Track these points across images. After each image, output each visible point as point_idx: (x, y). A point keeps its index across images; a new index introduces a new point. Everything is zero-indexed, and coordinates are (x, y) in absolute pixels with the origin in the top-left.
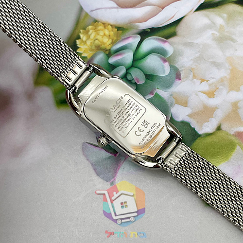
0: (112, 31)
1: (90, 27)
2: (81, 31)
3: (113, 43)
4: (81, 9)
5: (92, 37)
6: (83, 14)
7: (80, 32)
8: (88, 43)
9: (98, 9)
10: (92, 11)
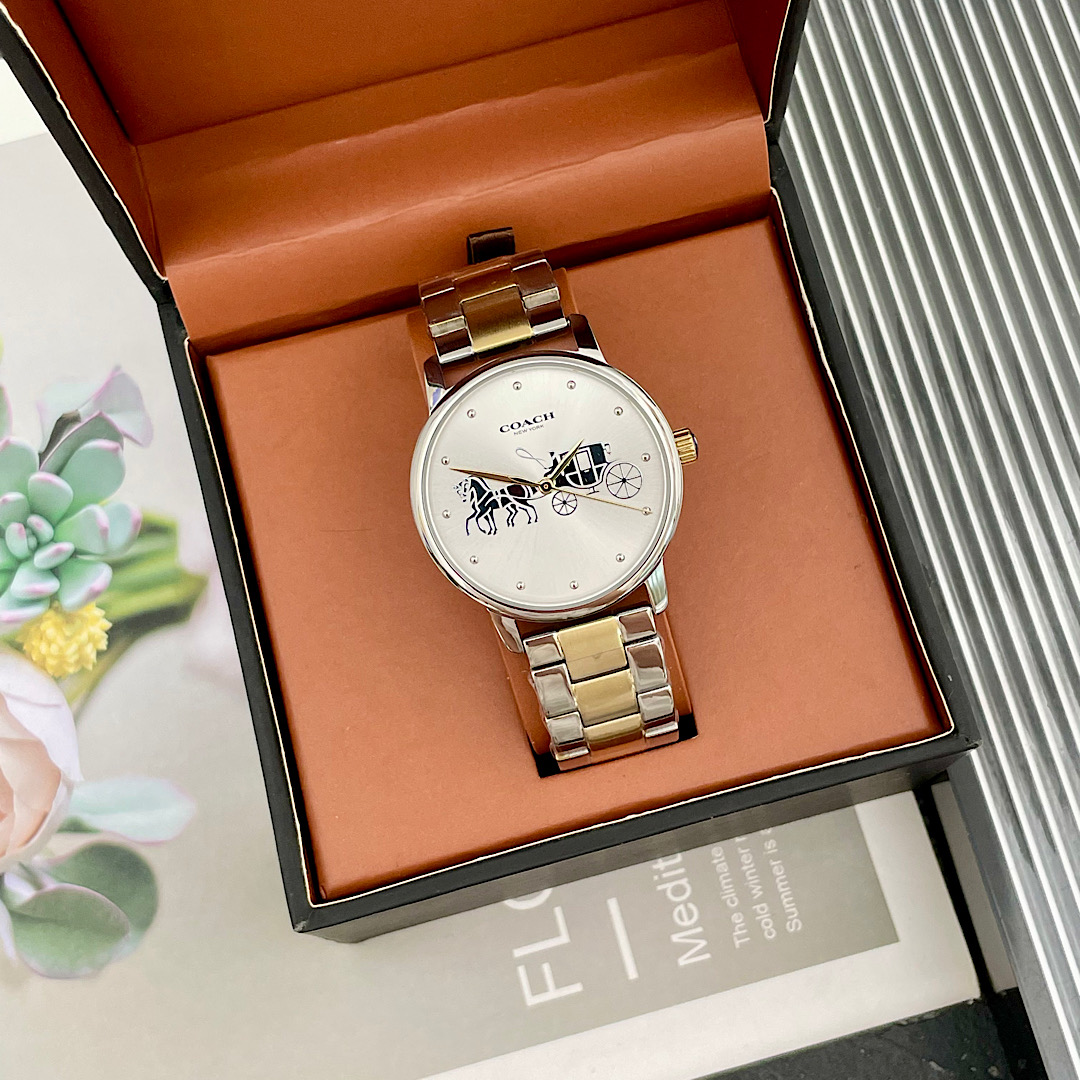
0: (33, 647)
1: (71, 670)
2: (90, 667)
3: (39, 620)
4: (77, 718)
5: (74, 647)
6: (76, 705)
7: (94, 666)
8: (84, 637)
9: (45, 706)
10: (56, 706)
